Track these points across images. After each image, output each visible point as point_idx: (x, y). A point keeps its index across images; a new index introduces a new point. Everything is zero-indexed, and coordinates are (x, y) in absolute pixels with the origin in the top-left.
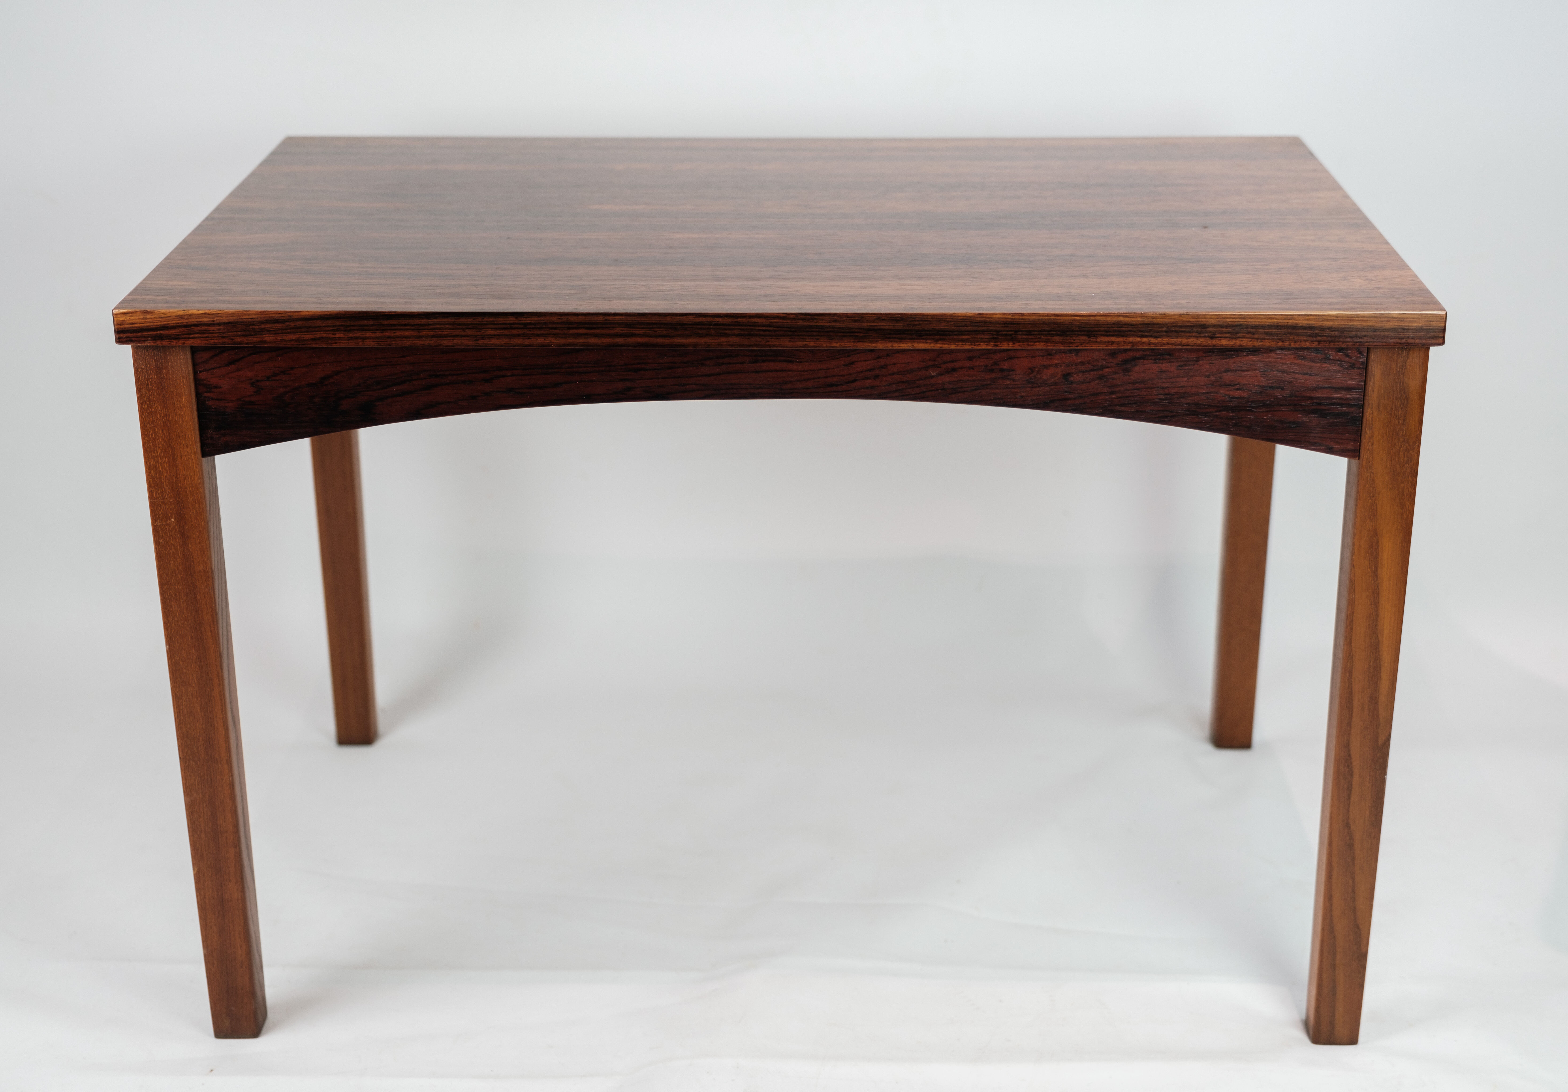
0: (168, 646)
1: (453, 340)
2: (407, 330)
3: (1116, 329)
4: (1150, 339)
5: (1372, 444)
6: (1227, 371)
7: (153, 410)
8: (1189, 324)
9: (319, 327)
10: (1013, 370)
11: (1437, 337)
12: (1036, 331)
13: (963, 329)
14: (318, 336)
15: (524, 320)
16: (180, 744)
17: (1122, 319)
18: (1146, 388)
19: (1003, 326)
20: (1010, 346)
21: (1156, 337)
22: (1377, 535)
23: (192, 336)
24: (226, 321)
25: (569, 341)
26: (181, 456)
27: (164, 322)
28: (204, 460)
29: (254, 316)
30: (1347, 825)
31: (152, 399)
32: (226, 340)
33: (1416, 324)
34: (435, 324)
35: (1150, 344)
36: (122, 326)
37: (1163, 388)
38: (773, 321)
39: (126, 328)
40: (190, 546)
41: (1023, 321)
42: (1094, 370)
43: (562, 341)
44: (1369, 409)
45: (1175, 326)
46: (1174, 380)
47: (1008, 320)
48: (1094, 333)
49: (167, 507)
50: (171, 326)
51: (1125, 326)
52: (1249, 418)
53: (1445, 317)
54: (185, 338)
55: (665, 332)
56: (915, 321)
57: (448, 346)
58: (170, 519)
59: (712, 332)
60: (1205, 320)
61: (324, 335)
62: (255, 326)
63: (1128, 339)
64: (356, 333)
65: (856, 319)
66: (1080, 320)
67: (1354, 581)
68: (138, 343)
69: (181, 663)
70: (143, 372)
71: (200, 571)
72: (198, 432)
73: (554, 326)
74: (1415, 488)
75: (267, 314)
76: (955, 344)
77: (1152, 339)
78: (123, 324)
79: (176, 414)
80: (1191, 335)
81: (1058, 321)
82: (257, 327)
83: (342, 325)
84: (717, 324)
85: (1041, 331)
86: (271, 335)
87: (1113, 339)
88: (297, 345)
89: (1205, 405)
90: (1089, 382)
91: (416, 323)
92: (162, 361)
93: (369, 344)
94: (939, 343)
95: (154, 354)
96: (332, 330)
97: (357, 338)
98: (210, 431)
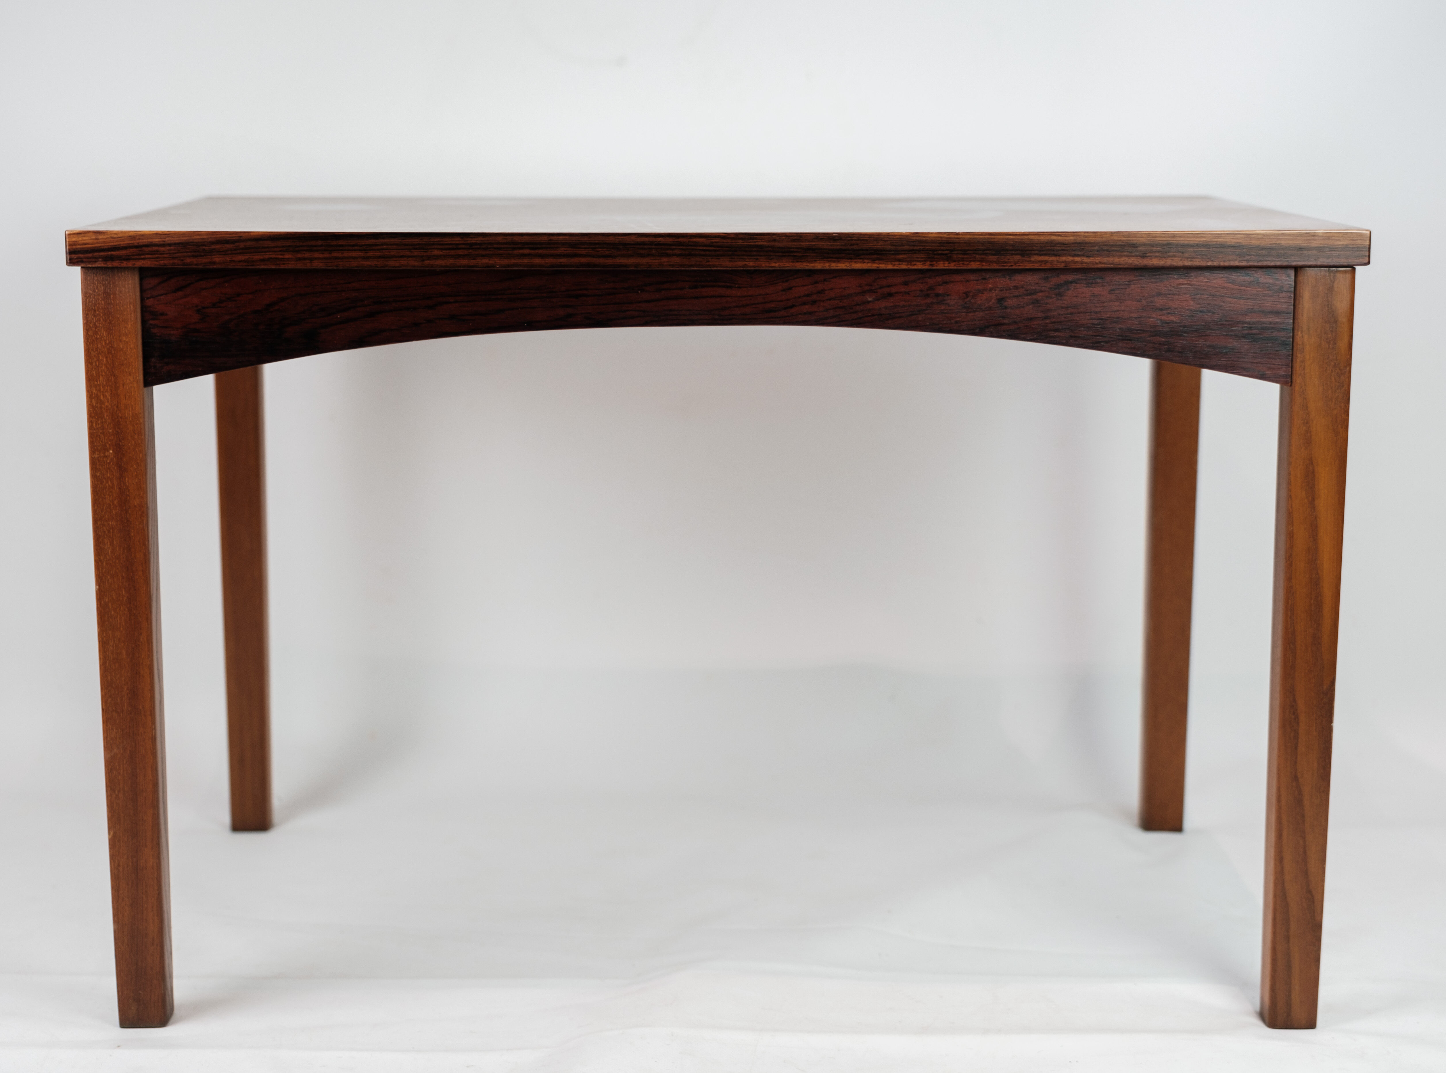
0: (97, 587)
1: (399, 260)
2: (355, 250)
3: (1050, 248)
4: (1083, 258)
5: (1304, 369)
6: (1159, 294)
7: (98, 337)
8: (1120, 243)
9: (268, 247)
10: (948, 295)
11: (1363, 256)
12: (971, 250)
13: (899, 248)
14: (266, 257)
15: (470, 241)
16: (103, 694)
17: (1054, 238)
18: (1079, 313)
19: (939, 245)
20: (946, 265)
21: (1088, 257)
22: (1312, 463)
23: (142, 257)
24: (177, 242)
25: (513, 261)
26: (123, 384)
27: (116, 242)
28: (145, 389)
29: (205, 237)
30: (1296, 778)
31: (98, 325)
32: (176, 261)
33: (1341, 243)
34: (382, 245)
35: (1082, 263)
36: (74, 247)
37: (1096, 313)
38: (713, 240)
39: (77, 249)
40: (127, 479)
41: (957, 240)
42: (1027, 295)
43: (506, 262)
44: (1299, 333)
45: (1106, 245)
46: (1105, 304)
47: (943, 239)
48: (1027, 252)
49: (106, 438)
50: (123, 247)
51: (1058, 245)
52: (1181, 343)
53: (1369, 236)
54: (136, 259)
55: (607, 252)
56: (852, 240)
57: (394, 267)
58: (108, 451)
59: (654, 251)
60: (1135, 239)
61: (273, 256)
62: (206, 246)
63: (1061, 258)
64: (304, 254)
65: (795, 238)
66: (1013, 239)
67: (1292, 513)
68: (90, 264)
69: (110, 605)
70: (90, 298)
71: (135, 506)
72: (141, 359)
73: (499, 246)
74: (1348, 415)
75: (218, 235)
76: (892, 264)
77: (1085, 258)
78: (75, 245)
79: (121, 341)
80: (1122, 254)
81: (992, 240)
82: (207, 248)
83: (290, 246)
84: (659, 244)
85: (976, 250)
86: (221, 256)
87: (1046, 258)
88: (246, 265)
89: (1137, 330)
90: (1023, 307)
91: (363, 244)
92: (110, 286)
93: (318, 265)
94: (876, 263)
95: (103, 278)
96: (280, 251)
97: (305, 259)
98: (153, 360)
